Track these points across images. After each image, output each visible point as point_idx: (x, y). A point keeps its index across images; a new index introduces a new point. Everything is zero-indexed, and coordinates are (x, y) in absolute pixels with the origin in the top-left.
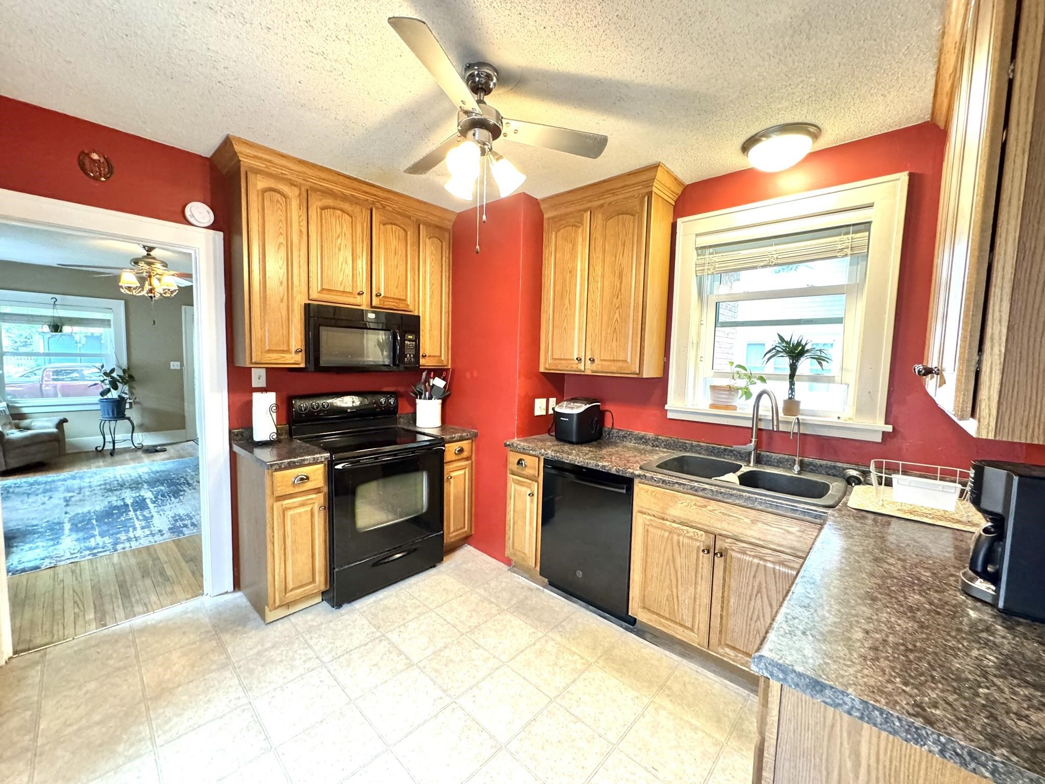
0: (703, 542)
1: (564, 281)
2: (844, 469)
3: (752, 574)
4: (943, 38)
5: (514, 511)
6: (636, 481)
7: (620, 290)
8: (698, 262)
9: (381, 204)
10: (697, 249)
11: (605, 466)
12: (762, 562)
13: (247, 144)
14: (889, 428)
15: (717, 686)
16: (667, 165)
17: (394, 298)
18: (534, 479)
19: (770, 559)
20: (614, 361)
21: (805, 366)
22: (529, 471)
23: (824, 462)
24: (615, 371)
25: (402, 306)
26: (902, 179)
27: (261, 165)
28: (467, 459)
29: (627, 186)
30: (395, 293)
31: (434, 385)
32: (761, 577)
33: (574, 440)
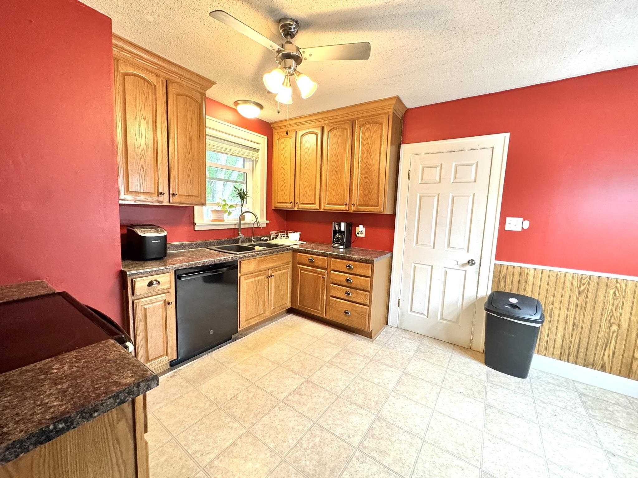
6: (239, 261)
7: (191, 149)
12: (281, 272)
14: (268, 222)
18: (167, 291)
19: (282, 269)
20: (189, 196)
22: (161, 288)
29: (191, 80)
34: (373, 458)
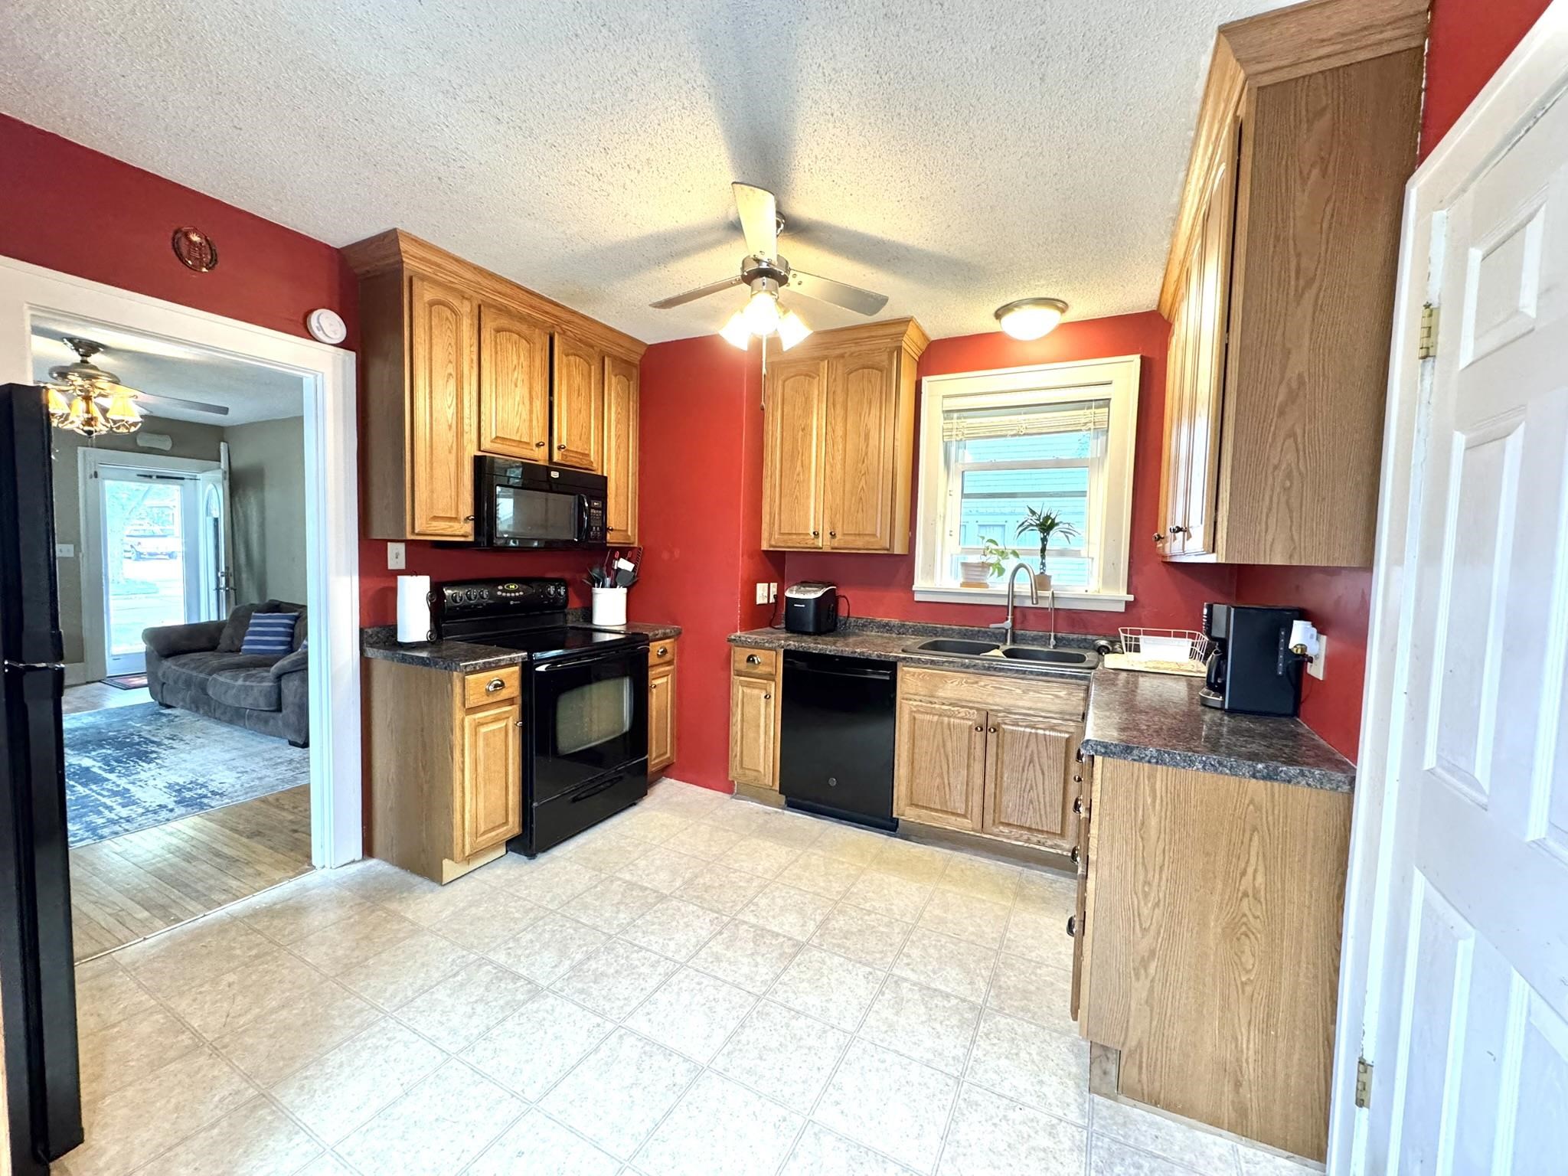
0: (975, 720)
1: (795, 439)
2: (1094, 641)
3: (1025, 744)
4: (1170, 254)
5: (742, 720)
6: (900, 665)
7: (866, 454)
8: (945, 427)
9: (561, 328)
10: (943, 412)
11: (863, 653)
12: (1033, 731)
13: (416, 241)
14: (1131, 598)
15: (992, 867)
16: (919, 321)
17: (576, 452)
18: (770, 677)
19: (1040, 726)
20: (859, 535)
21: (1055, 538)
22: (762, 669)
23: (1075, 636)
24: (861, 546)
25: (585, 463)
26: (1136, 359)
27: (428, 270)
28: (669, 663)
29: (873, 337)
30: (577, 446)
31: (619, 569)
32: (1033, 746)
33: (811, 630)
34: (596, 1050)
